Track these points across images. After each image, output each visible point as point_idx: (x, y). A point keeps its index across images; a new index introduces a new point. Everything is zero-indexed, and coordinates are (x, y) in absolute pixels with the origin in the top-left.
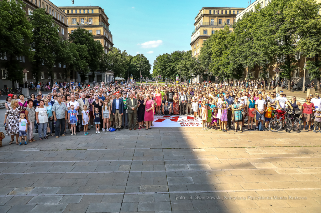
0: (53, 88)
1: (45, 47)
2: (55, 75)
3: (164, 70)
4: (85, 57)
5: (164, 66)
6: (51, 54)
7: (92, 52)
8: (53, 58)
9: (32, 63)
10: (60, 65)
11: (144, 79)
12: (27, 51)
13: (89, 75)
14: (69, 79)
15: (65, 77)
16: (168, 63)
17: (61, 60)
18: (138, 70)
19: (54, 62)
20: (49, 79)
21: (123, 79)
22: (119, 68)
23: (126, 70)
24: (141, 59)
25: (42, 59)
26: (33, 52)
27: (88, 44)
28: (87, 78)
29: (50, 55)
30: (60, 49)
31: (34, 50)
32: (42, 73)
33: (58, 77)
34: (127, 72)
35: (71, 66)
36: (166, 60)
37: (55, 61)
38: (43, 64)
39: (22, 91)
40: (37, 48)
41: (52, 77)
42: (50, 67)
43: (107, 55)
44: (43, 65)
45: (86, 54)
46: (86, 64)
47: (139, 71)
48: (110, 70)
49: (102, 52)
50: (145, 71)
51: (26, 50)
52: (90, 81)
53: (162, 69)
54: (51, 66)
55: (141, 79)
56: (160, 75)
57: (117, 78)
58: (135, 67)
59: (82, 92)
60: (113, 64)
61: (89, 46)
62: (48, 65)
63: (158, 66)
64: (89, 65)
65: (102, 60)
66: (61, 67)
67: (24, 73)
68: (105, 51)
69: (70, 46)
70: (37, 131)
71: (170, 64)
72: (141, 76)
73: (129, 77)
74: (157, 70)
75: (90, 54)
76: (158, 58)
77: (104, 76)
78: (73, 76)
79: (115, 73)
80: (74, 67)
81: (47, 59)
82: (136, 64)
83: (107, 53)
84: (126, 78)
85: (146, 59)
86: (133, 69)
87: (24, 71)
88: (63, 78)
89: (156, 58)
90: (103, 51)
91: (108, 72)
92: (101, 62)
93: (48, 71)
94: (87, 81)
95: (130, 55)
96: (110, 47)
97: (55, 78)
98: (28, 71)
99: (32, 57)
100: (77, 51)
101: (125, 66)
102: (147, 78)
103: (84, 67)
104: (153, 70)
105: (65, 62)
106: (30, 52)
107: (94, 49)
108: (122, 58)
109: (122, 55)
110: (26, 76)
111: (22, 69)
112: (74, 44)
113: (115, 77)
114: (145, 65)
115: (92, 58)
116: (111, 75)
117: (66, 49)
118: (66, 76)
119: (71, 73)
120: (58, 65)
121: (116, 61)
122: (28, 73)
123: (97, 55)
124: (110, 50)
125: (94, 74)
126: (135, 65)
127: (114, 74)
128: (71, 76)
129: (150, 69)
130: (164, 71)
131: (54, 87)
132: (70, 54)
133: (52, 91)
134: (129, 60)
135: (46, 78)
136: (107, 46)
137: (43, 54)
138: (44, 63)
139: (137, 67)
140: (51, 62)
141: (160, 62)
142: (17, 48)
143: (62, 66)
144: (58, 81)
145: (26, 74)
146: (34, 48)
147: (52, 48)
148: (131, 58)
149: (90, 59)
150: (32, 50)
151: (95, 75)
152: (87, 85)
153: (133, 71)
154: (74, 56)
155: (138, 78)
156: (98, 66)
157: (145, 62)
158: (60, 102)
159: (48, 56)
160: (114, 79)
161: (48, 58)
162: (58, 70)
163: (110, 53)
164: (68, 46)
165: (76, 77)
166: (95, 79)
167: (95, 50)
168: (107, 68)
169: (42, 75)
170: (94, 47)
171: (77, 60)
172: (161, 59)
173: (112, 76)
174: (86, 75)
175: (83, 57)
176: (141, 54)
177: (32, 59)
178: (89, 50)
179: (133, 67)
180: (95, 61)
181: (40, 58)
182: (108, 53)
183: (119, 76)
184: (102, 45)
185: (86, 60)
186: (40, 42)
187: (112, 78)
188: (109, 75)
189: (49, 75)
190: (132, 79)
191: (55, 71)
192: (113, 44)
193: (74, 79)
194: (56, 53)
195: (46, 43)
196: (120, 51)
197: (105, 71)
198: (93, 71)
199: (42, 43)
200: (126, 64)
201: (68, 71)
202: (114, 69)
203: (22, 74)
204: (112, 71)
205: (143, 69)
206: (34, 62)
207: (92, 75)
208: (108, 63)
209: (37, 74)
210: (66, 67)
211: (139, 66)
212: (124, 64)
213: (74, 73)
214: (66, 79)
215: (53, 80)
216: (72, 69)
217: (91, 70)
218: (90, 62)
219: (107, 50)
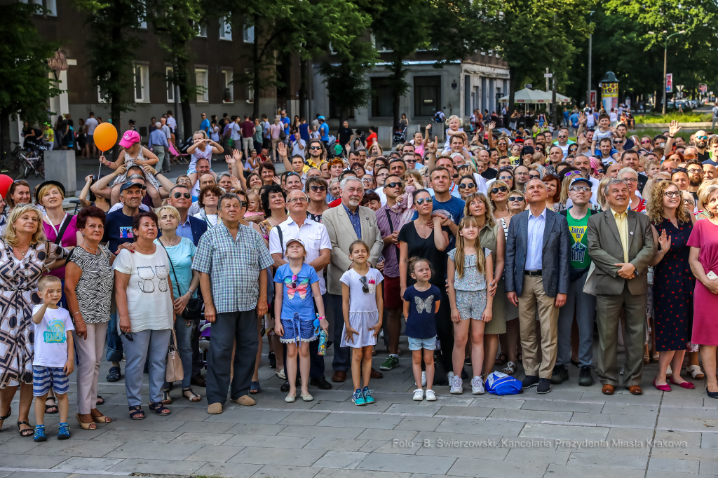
0: (193, 152)
2: (202, 78)
9: (93, 17)
10: (227, 27)
11: (686, 95)
13: (373, 80)
14: (269, 102)
15: (251, 94)
18: (648, 41)
19: (196, 12)
20: (170, 101)
21: (562, 99)
22: (539, 37)
23: (577, 44)
28: (361, 93)
32: (138, 71)
33: (218, 94)
34: (584, 57)
35: (284, 30)
37: (204, 5)
38: (144, 25)
39: (46, 163)
41: (188, 93)
42: (178, 40)
44: (144, 30)
46: (357, 20)
47: (658, 49)
48: (487, 48)
50: (695, 47)
52: (376, 113)
54: (184, 31)
55: (669, 96)
57: (528, 95)
58: (630, 25)
59: (347, 172)
60: (507, 13)
62: (170, 28)
64: (376, 27)
66: (228, 37)
67: (55, 72)
70: (117, 369)
72: (669, 78)
73: (595, 86)
77: (454, 86)
78: (290, 88)
79: (515, 64)
80: (295, 35)
82: (642, 11)
84: (578, 94)
86: (619, 39)
87: (52, 63)
88: (241, 95)
91: (475, 62)
93: (169, 59)
94: (362, 115)
97: (203, 98)
98: (74, 63)
101: (576, 22)
102: (704, 88)
103: (348, 33)
105: (252, 11)
110: (63, 86)
111: (43, 52)
113: (516, 86)
114: (693, 11)
116: (491, 80)
118: (257, 87)
119: (283, 72)
120: (214, 30)
122: (70, 69)
125: (399, 71)
126: (636, 16)
127: (512, 70)
128: (283, 85)
131: (201, 147)
133: (192, 169)
135: (157, 96)
138: (149, 19)
139: (646, 28)
140: (186, 11)
143: (238, 33)
144: (218, 110)
145: (63, 75)
151: (408, 79)
152: (365, 134)
153: (620, 51)
155: (646, 91)
156: (424, 29)
158: (233, 226)
160: (507, 97)
162: (216, 55)
165: (304, 94)
166: (407, 101)
168: (469, 37)
169: (138, 78)
173: (499, 84)
174: (360, 82)
179: (619, 26)
183: (538, 84)
187: (499, 95)
188: (483, 79)
189: (170, 80)
190: (609, 99)
191: (202, 62)
193: (294, 104)
197: (462, 55)
198: (398, 57)
200: (580, 12)
201: (264, 58)
202: (509, 43)
203: (44, 75)
204: (500, 53)
205: (685, 37)
206: (101, 11)
207: (390, 78)
208: (477, 9)
209: (115, 76)
210: (256, 40)
211: (660, 20)
212: (566, 12)
213: (294, 72)
214: (256, 100)
215: (192, 106)
216: (287, 49)
217: (384, 50)
218: (381, 8)
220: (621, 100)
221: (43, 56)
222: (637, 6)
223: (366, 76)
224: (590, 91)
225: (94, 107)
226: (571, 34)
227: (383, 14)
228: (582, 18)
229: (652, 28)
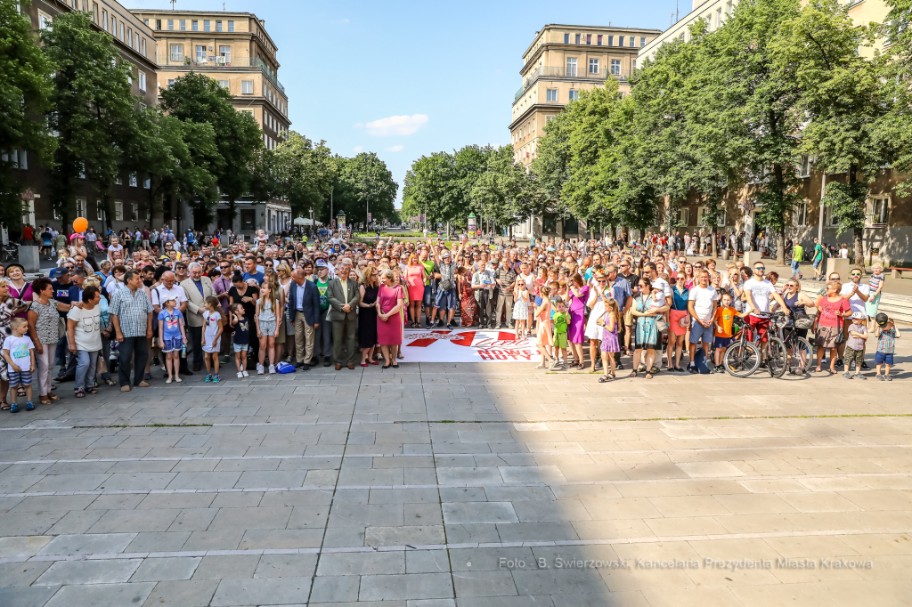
1: (89, 126)
2: (119, 207)
3: (434, 198)
4: (207, 158)
5: (435, 188)
6: (106, 146)
7: (227, 144)
8: (112, 158)
9: (50, 171)
10: (134, 179)
11: (377, 224)
12: (36, 135)
13: (218, 210)
14: (159, 220)
15: (148, 216)
16: (447, 179)
17: (137, 163)
18: (359, 197)
19: (115, 170)
20: (99, 219)
21: (318, 223)
22: (306, 192)
23: (325, 196)
24: (369, 167)
25: (80, 160)
26: (53, 138)
27: (219, 120)
28: (212, 217)
29: (105, 150)
30: (136, 132)
31: (56, 134)
32: (80, 202)
33: (128, 215)
34: (329, 202)
35: (167, 183)
36: (441, 170)
37: (120, 167)
38: (83, 177)
39: (20, 254)
40: (65, 127)
41: (110, 215)
42: (104, 184)
43: (270, 153)
44: (83, 179)
45: (211, 149)
46: (209, 179)
47: (364, 201)
48: (279, 196)
49: (257, 143)
50: (381, 201)
51: (31, 134)
52: (219, 227)
53: (428, 198)
54: (108, 181)
55: (370, 223)
56: (422, 212)
57: (300, 221)
58: (350, 188)
60: (290, 179)
61: (221, 126)
62: (99, 178)
63: (417, 187)
64: (219, 183)
65: (256, 166)
66: (135, 185)
67: (27, 201)
68: (267, 141)
69: (165, 124)
71: (451, 182)
72: (369, 215)
73: (334, 217)
74: (415, 198)
75: (221, 149)
76: (417, 167)
77: (262, 215)
78: (171, 213)
79: (294, 205)
80: (174, 185)
81: (94, 161)
82: (356, 182)
83: (271, 149)
84: (326, 221)
85: (385, 166)
86: (346, 195)
87: (24, 196)
88: (142, 216)
89: (413, 166)
90: (261, 141)
91: (274, 202)
92: (255, 173)
93: (99, 196)
94: (212, 228)
95: (336, 156)
96: (279, 132)
97: (120, 218)
98: (39, 196)
99: (49, 153)
100: (186, 141)
101: (324, 186)
102: (386, 220)
103: (204, 185)
104: (404, 199)
105: (149, 171)
106: (43, 139)
107: (234, 136)
108: (314, 163)
109: (314, 155)
110: (32, 208)
111: (18, 189)
112: (176, 118)
113: (295, 216)
114: (380, 184)
115: (228, 161)
116: (282, 212)
117: (151, 134)
118: (152, 213)
119: (167, 205)
120: (126, 181)
121: (298, 170)
122: (36, 200)
123: (244, 154)
124: (280, 140)
125: (232, 207)
126: (353, 185)
127: (293, 208)
128: (167, 212)
129: (394, 195)
130: (434, 202)
132: (165, 149)
134: (334, 168)
135: (92, 216)
136: (271, 127)
137: (84, 146)
138: (86, 173)
139: (359, 190)
140: (109, 169)
141: (423, 175)
142: (6, 125)
143: (140, 182)
144: (128, 224)
145: (31, 203)
146: (54, 129)
147: (110, 131)
148: (342, 164)
149: (222, 163)
150: (50, 134)
151: (237, 210)
153: (346, 201)
154: (176, 155)
155: (359, 221)
156: (246, 185)
157: (381, 175)
159: (100, 151)
160: (290, 222)
161: (97, 158)
162: (127, 195)
163: (279, 147)
164: (158, 124)
165: (179, 217)
166: (237, 221)
167: (238, 139)
168: (270, 190)
169: (80, 206)
170: (234, 131)
171: (185, 165)
172: (425, 167)
173: (286, 215)
174: (210, 211)
175: (201, 158)
176: (368, 153)
177: (49, 159)
178: (218, 139)
179: (345, 189)
180: (238, 169)
181: (73, 157)
182: (276, 148)
183: (306, 215)
184: (258, 125)
185: (209, 165)
186: (76, 112)
187: (286, 221)
188: (278, 212)
189: (99, 208)
190: (342, 223)
191: (118, 198)
192: (289, 123)
193: (174, 222)
194: (123, 145)
195: (94, 115)
196: (308, 143)
197: (267, 199)
198: (231, 199)
199: (82, 114)
200: (326, 181)
201: (156, 197)
202: (291, 194)
203: (19, 203)
204: (287, 199)
205: (375, 196)
206: (56, 167)
207: (228, 209)
208: (274, 176)
209: (64, 204)
210: (151, 187)
211: (365, 187)
212: (319, 180)
213: (174, 204)
214: (151, 219)
215: (113, 222)
216: (169, 192)
217: (224, 195)
218: (222, 173)
219: (273, 139)
220: (347, 225)
221: (18, 192)
222: (354, 180)
223: (214, 209)
224: (332, 220)
225: (51, 222)
226: (322, 191)
227: (224, 176)
228: (327, 184)
229: (361, 190)
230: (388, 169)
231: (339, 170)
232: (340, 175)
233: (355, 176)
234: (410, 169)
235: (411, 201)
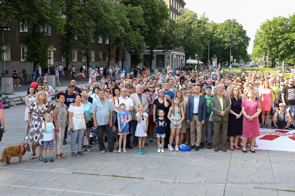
0: (91, 76)
1: (79, 12)
2: (93, 54)
3: (274, 46)
4: (139, 26)
5: (274, 39)
6: (88, 22)
7: (150, 18)
8: (90, 28)
9: (62, 36)
10: (101, 39)
11: (236, 62)
12: (56, 18)
13: (144, 55)
14: (113, 61)
15: (107, 59)
16: (282, 33)
17: (102, 31)
18: (225, 46)
19: (92, 35)
20: (83, 61)
21: (200, 62)
22: (194, 44)
23: (205, 46)
24: (232, 28)
25: (75, 30)
26: (63, 19)
27: (145, 4)
28: (141, 59)
29: (87, 24)
30: (102, 14)
31: (64, 17)
32: (74, 52)
33: (97, 59)
34: (207, 50)
35: (118, 40)
36: (279, 28)
37: (94, 33)
38: (76, 39)
40: (69, 13)
41: (89, 59)
42: (86, 43)
43: (174, 22)
45: (141, 21)
46: (140, 38)
47: (228, 49)
48: (178, 47)
49: (166, 16)
50: (239, 49)
51: (54, 18)
52: (145, 64)
53: (270, 46)
54: (88, 40)
55: (232, 62)
56: (266, 55)
57: (190, 61)
58: (220, 41)
59: (138, 83)
60: (184, 37)
61: (147, 7)
62: (84, 39)
63: (263, 39)
64: (145, 40)
65: (165, 30)
66: (101, 42)
67: (50, 52)
68: (172, 16)
69: (117, 8)
71: (286, 35)
72: (231, 57)
73: (210, 59)
74: (261, 46)
75: (147, 21)
76: (264, 27)
77: (168, 58)
78: (119, 58)
79: (187, 52)
80: (121, 42)
81: (82, 30)
82: (224, 37)
83: (174, 19)
84: (205, 61)
85: (242, 27)
86: (217, 45)
87: (49, 49)
88: (104, 59)
89: (261, 26)
90: (168, 15)
91: (175, 51)
92: (165, 34)
93: (83, 48)
94: (140, 66)
95: (212, 22)
96: (179, 10)
97: (93, 60)
98: (55, 49)
99: (61, 27)
100: (128, 17)
101: (205, 40)
102: (242, 60)
103: (137, 41)
104: (254, 46)
105: (108, 35)
106: (59, 20)
107: (154, 14)
108: (198, 26)
109: (200, 22)
110: (52, 56)
111: (47, 46)
112: (123, 4)
113: (187, 58)
114: (239, 38)
115: (150, 28)
116: (180, 56)
117: (110, 14)
118: (109, 57)
119: (117, 52)
120: (97, 40)
121: (190, 31)
122: (54, 51)
123: (159, 23)
124: (179, 14)
125: (152, 53)
126: (222, 39)
127: (186, 53)
128: (117, 56)
129: (248, 44)
130: (274, 49)
132: (117, 22)
133: (90, 81)
134: (211, 29)
135: (80, 60)
136: (174, 6)
137: (78, 22)
138: (78, 37)
139: (225, 42)
140: (89, 34)
141: (267, 31)
142: (43, 14)
143: (104, 41)
144: (97, 64)
145: (52, 53)
146: (64, 14)
147: (90, 13)
148: (215, 27)
149: (147, 29)
150: (62, 17)
151: (155, 55)
153: (217, 49)
154: (123, 25)
155: (225, 61)
156: (160, 41)
157: (240, 32)
158: (102, 99)
159: (84, 25)
160: (184, 62)
161: (83, 28)
162: (97, 47)
163: (179, 18)
164: (114, 9)
165: (123, 60)
166: (154, 62)
167: (156, 14)
168: (173, 43)
169: (74, 54)
170: (153, 10)
171: (127, 31)
172: (268, 26)
173: (182, 57)
174: (140, 56)
175: (135, 26)
176: (232, 19)
177: (60, 30)
178: (145, 15)
179: (217, 41)
180: (155, 32)
181: (72, 28)
182: (177, 19)
183: (194, 58)
184: (167, 6)
185: (140, 30)
186: (74, 5)
187: (182, 61)
188: (177, 56)
189: (83, 55)
190: (215, 63)
191: (93, 49)
192: (185, 4)
193: (120, 62)
194: (96, 21)
195: (82, 5)
196: (195, 16)
197: (171, 49)
198: (151, 49)
199: (77, 5)
200: (206, 37)
201: (112, 48)
202: (185, 45)
203: (46, 53)
204: (183, 48)
205: (236, 45)
206: (64, 34)
207: (149, 55)
208: (175, 35)
209: (67, 53)
210: (109, 43)
211: (229, 40)
212: (202, 37)
213: (121, 53)
214: (109, 60)
215: (90, 62)
216: (119, 46)
217: (148, 47)
218: (147, 34)
219: (175, 14)
220: (218, 63)
221: (47, 47)
222: (222, 36)
223: (142, 54)
224: (209, 61)
225: (61, 63)
226: (203, 43)
227: (148, 36)
228: (206, 39)
229: (227, 42)
230: (244, 29)
231: (214, 31)
232: (214, 34)
233: (223, 34)
234: (259, 28)
235: (258, 48)
